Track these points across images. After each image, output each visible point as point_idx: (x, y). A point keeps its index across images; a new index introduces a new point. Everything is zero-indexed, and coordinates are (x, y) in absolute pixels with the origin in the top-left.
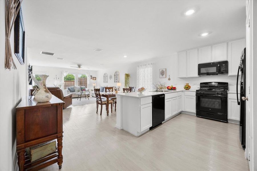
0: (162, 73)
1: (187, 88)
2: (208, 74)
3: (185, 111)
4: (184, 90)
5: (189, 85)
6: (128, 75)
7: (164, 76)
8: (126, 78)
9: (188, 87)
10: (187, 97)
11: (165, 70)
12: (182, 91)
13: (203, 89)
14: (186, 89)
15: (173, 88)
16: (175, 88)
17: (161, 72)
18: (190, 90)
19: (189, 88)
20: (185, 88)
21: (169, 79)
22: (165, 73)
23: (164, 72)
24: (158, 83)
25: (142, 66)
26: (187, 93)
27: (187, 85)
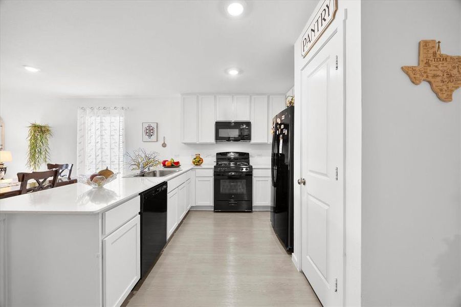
0: (150, 131)
1: (198, 162)
2: (228, 139)
3: (197, 205)
4: (193, 166)
5: (201, 157)
6: (43, 129)
7: (154, 138)
8: (35, 138)
9: (200, 161)
10: (200, 179)
11: (154, 126)
12: (191, 169)
13: (223, 162)
14: (197, 165)
15: (174, 163)
16: (178, 163)
17: (147, 129)
18: (203, 166)
19: (202, 163)
20: (194, 163)
21: (164, 145)
22: (155, 133)
23: (152, 130)
24: (141, 153)
25: (96, 110)
26: (199, 171)
27: (197, 157)
